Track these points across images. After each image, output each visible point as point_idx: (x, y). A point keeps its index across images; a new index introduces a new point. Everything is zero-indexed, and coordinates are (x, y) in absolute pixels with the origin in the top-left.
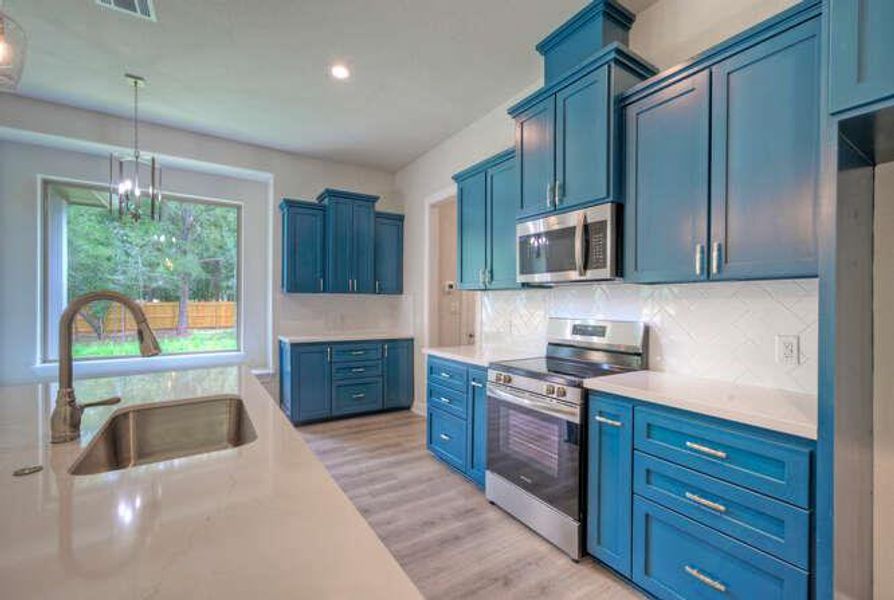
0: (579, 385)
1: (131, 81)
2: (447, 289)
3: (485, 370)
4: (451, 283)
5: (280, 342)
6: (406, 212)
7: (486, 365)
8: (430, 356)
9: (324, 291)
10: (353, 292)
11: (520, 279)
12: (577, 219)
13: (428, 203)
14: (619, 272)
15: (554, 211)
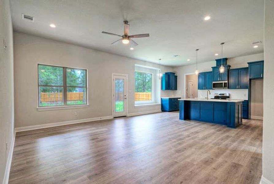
2: (187, 89)
5: (162, 98)
11: (213, 88)
12: (223, 82)
13: (185, 75)
14: (228, 88)
15: (219, 81)
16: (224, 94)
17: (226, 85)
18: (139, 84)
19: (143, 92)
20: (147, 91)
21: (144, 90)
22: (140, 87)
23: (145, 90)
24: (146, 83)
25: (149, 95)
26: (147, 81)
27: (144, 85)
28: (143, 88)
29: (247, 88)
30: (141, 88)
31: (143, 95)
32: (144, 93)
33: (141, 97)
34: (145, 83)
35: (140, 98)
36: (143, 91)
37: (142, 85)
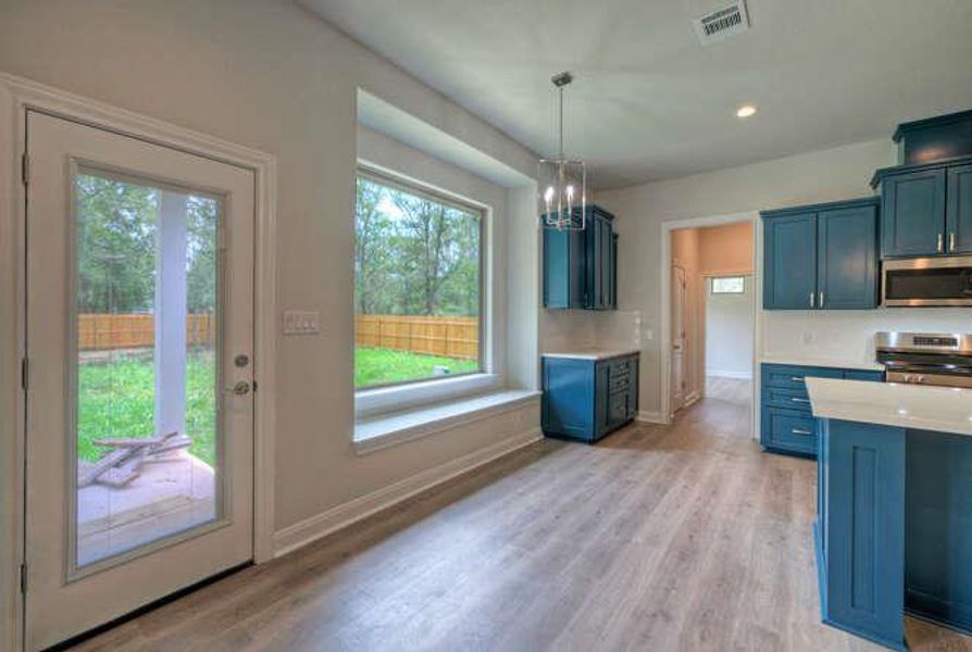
5: (545, 355)
13: (666, 227)
18: (410, 287)
19: (426, 314)
20: (441, 312)
21: (429, 306)
22: (413, 295)
23: (434, 306)
24: (438, 282)
25: (447, 325)
26: (440, 274)
27: (431, 289)
28: (425, 303)
30: (417, 300)
31: (427, 324)
32: (430, 317)
33: (419, 333)
34: (432, 283)
35: (414, 336)
36: (426, 310)
37: (423, 291)
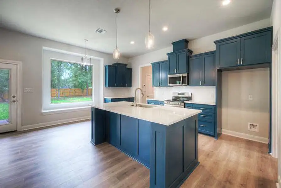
0: (184, 102)
1: (85, 41)
2: (144, 86)
3: (164, 102)
4: (144, 85)
5: (105, 98)
6: (132, 68)
7: (164, 100)
8: (147, 100)
9: (116, 86)
10: (122, 87)
11: (169, 85)
12: (181, 75)
13: (140, 67)
14: (188, 84)
15: (177, 73)
16: (183, 94)
17: (184, 79)
29: (213, 85)
